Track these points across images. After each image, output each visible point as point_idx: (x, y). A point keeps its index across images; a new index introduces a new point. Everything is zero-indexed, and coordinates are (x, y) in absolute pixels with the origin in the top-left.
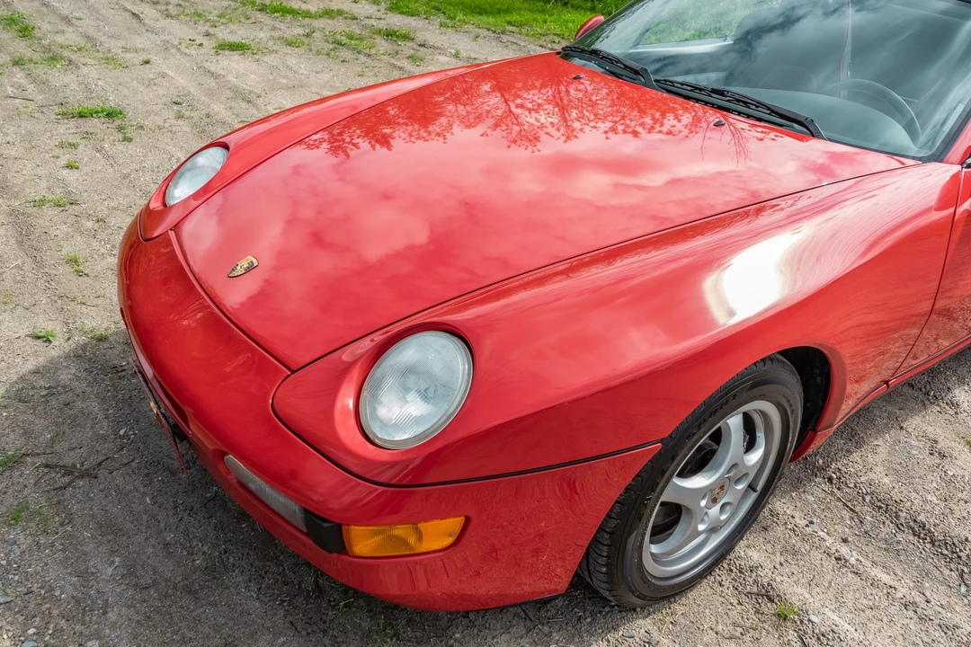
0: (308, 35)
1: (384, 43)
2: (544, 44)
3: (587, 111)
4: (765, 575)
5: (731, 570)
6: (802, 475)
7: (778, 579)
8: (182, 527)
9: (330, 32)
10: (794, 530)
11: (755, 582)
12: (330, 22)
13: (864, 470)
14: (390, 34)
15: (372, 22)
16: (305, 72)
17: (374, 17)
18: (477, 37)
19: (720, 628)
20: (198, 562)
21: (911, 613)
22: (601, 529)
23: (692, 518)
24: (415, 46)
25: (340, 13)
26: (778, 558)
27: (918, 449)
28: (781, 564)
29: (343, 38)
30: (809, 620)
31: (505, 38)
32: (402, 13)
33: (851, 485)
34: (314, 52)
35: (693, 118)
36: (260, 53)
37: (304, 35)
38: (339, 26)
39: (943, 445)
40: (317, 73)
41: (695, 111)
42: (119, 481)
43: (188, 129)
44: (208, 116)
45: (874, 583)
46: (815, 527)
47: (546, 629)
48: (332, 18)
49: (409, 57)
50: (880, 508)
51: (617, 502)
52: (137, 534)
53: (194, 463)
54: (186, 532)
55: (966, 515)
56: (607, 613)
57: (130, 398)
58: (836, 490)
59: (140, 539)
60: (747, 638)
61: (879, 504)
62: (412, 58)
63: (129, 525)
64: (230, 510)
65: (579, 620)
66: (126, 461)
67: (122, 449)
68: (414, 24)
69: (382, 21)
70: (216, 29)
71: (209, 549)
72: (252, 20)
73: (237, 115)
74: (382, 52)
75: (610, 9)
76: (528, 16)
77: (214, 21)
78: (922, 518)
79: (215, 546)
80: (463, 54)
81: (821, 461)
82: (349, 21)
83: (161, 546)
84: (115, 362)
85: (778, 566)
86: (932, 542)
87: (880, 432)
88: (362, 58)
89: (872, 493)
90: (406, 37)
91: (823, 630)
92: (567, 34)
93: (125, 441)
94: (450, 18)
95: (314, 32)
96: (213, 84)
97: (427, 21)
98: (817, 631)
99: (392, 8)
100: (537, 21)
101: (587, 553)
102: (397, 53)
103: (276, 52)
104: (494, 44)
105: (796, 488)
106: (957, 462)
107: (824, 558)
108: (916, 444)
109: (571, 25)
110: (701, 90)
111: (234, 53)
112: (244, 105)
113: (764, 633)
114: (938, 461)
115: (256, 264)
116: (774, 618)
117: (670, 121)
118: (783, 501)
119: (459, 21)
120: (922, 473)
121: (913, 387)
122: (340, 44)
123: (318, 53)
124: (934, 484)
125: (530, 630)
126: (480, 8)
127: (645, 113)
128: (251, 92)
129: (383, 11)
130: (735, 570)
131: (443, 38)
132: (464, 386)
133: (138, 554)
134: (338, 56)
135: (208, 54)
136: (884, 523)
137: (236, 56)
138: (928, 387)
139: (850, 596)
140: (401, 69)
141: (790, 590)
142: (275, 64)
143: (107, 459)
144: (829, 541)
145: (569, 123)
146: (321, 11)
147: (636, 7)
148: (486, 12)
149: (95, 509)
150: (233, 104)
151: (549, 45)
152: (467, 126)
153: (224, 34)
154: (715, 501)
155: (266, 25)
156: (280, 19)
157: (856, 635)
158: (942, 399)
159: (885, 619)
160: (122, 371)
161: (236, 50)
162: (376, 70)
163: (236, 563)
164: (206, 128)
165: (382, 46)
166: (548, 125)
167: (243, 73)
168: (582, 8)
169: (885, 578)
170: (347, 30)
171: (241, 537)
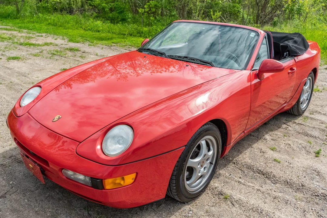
0: (41, 52)
1: (69, 52)
2: (126, 49)
3: (143, 67)
4: (220, 189)
5: (210, 189)
6: (226, 163)
7: (223, 189)
8: (40, 206)
9: (49, 50)
10: (226, 177)
11: (217, 191)
12: (48, 47)
13: (243, 159)
14: (71, 50)
15: (63, 46)
16: (44, 65)
17: (64, 44)
18: (103, 48)
19: (209, 204)
20: (48, 214)
21: (260, 192)
22: (172, 175)
23: (196, 171)
24: (81, 53)
25: (51, 44)
26: (223, 185)
27: (257, 152)
28: (224, 186)
29: (54, 52)
30: (233, 198)
31: (112, 48)
32: (74, 42)
33: (240, 164)
34: (45, 58)
35: (179, 66)
36: (24, 59)
37: (39, 52)
38: (52, 48)
39: (263, 150)
40: (48, 64)
41: (180, 64)
42: (14, 197)
43: (5, 88)
44: (11, 82)
45: (249, 186)
46: (232, 176)
47: (161, 213)
48: (48, 45)
49: (80, 57)
50: (249, 168)
51: (175, 166)
52: (25, 211)
53: (39, 188)
54: (42, 207)
55: (271, 166)
56: (177, 205)
57: (11, 173)
58: (236, 166)
59: (27, 212)
60: (217, 205)
61: (248, 167)
62: (81, 57)
63: (21, 209)
64: (55, 199)
65: (170, 208)
66: (15, 191)
67: (12, 188)
68: (79, 45)
69: (67, 45)
70: (5, 53)
71: (51, 210)
72: (18, 49)
73: (22, 81)
74: (70, 56)
75: (146, 36)
76: (119, 40)
77: (4, 50)
78: (260, 169)
79: (53, 209)
80: (99, 54)
81: (231, 159)
82: (55, 46)
83: (34, 212)
84: (2, 163)
85: (223, 186)
86: (263, 174)
87: (246, 149)
88: (63, 58)
89: (246, 165)
90: (77, 50)
91: (237, 199)
92: (133, 45)
93: (13, 185)
94: (91, 42)
95: (43, 51)
96: (10, 72)
97: (83, 44)
98: (235, 200)
99: (70, 40)
100: (122, 41)
101: (170, 184)
102: (75, 55)
103: (31, 59)
104: (109, 50)
105: (225, 167)
106: (268, 154)
107: (235, 183)
108: (256, 150)
109: (134, 42)
110: (181, 57)
111: (14, 60)
112: (24, 77)
113: (221, 203)
114: (263, 154)
115: (61, 117)
116: (223, 199)
117: (172, 69)
118: (222, 170)
119: (95, 43)
120: (259, 158)
121: (254, 136)
122: (54, 54)
123: (47, 58)
124: (262, 160)
125: (156, 214)
126: (102, 39)
127: (162, 67)
128: (25, 73)
129: (67, 42)
130: (211, 189)
131: (90, 49)
132: (132, 137)
133: (27, 216)
134: (54, 58)
135: (4, 61)
136: (250, 172)
137: (15, 61)
138: (258, 136)
139: (243, 190)
140: (78, 61)
141: (227, 191)
142: (31, 63)
143: (8, 191)
144: (236, 178)
145: (137, 72)
146: (43, 44)
147: (157, 37)
148: (104, 40)
149: (8, 206)
150: (19, 78)
151: (128, 49)
152: (102, 77)
153: (9, 54)
154: (202, 166)
155: (24, 50)
156: (29, 47)
157: (246, 199)
158: (262, 138)
159: (253, 194)
160: (5, 165)
161: (15, 59)
162: (69, 62)
163: (61, 212)
164: (12, 86)
165: (69, 54)
166: (130, 72)
167: (20, 67)
168: (137, 36)
169: (252, 185)
170: (55, 49)
171: (61, 205)
